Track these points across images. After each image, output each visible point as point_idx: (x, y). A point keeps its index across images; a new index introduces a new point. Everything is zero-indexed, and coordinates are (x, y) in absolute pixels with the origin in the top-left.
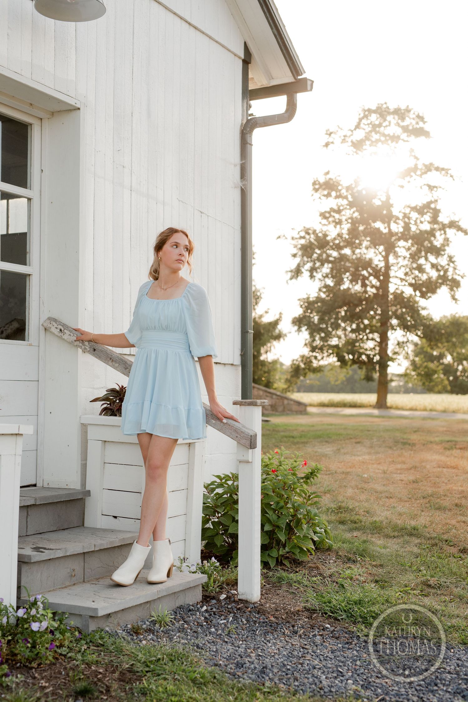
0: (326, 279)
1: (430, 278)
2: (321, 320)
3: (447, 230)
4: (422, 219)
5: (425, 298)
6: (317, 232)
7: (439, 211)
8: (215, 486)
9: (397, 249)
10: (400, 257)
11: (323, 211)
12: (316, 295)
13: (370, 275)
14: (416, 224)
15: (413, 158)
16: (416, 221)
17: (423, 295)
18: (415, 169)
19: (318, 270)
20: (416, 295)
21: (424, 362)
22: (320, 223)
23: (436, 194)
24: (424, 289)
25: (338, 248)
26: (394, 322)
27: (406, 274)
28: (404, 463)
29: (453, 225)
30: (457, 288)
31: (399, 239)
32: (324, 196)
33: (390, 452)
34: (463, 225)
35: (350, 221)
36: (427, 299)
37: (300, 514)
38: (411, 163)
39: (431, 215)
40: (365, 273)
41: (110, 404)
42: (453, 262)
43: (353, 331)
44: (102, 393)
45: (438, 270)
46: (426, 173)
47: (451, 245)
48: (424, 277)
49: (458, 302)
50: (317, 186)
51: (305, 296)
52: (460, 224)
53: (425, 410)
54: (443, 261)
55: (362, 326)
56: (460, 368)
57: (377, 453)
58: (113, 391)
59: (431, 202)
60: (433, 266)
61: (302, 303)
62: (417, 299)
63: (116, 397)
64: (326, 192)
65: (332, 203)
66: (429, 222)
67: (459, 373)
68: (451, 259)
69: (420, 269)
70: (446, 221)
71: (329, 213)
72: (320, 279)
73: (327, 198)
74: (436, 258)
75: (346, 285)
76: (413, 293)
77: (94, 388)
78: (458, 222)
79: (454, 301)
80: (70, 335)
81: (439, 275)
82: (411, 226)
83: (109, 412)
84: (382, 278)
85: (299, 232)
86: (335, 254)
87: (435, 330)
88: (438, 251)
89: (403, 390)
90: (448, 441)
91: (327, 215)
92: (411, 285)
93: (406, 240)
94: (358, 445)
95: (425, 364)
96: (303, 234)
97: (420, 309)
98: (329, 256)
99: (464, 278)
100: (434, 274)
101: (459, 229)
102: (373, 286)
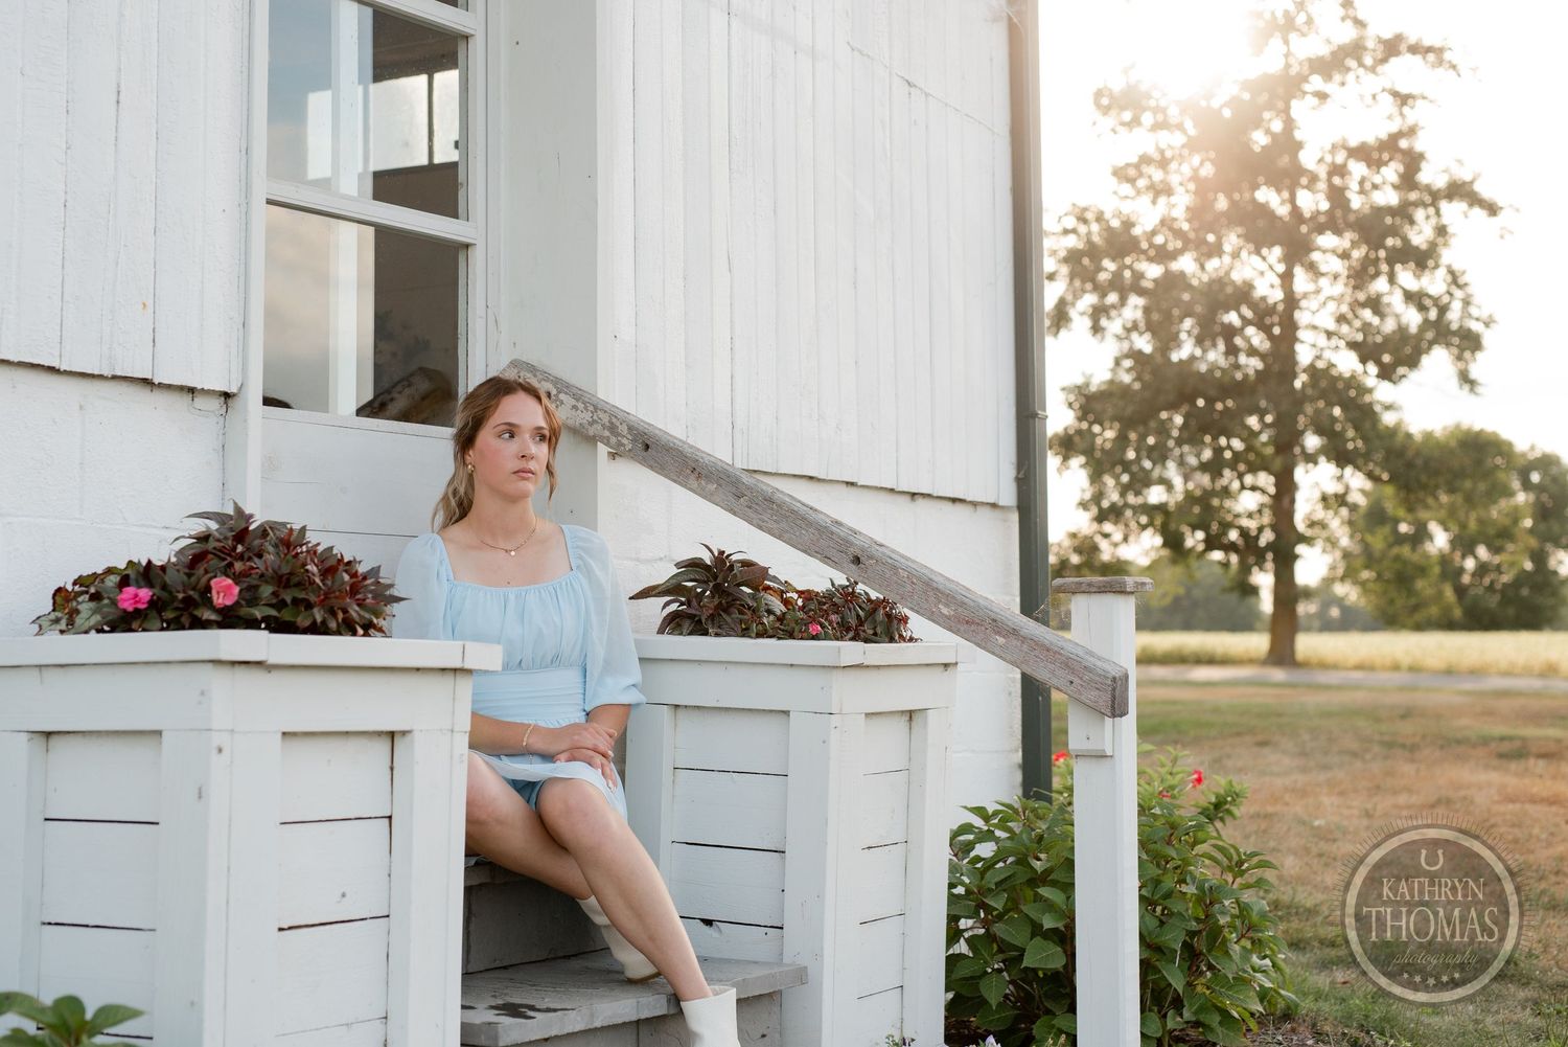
0: (1134, 336)
1: (1402, 330)
2: (1122, 440)
3: (1444, 205)
4: (1377, 179)
5: (1390, 380)
6: (1107, 216)
7: (1421, 156)
8: (971, 837)
9: (1316, 256)
10: (1323, 275)
11: (1122, 164)
12: (1108, 376)
13: (1246, 322)
14: (1362, 192)
15: (1349, 23)
16: (1362, 182)
17: (1386, 374)
18: (1356, 50)
19: (1113, 313)
20: (1365, 372)
21: (1390, 546)
22: (1115, 193)
23: (1412, 115)
24: (1386, 358)
25: (1163, 255)
26: (1312, 441)
27: (1341, 319)
28: (1410, 791)
29: (1459, 191)
30: (1473, 352)
31: (1321, 230)
32: (1123, 124)
33: (1358, 764)
34: (1482, 189)
35: (1192, 186)
36: (1394, 383)
37: (1223, 913)
38: (1346, 34)
39: (1401, 169)
40: (1232, 318)
41: (689, 603)
42: (1460, 287)
43: (1204, 467)
44: (664, 573)
45: (1422, 308)
46: (1384, 60)
47: (1453, 241)
48: (1389, 326)
49: (1479, 389)
50: (1107, 102)
51: (1080, 381)
52: (1477, 187)
53: (1396, 667)
54: (1434, 284)
55: (1228, 455)
56: (1470, 564)
57: (1326, 767)
58: (694, 564)
59: (1400, 134)
60: (1411, 297)
61: (1072, 398)
62: (1371, 381)
63: (706, 582)
64: (1127, 116)
65: (1141, 142)
66: (1395, 187)
67: (1466, 579)
68: (1455, 279)
69: (1375, 304)
70: (1440, 182)
71: (1137, 166)
72: (1117, 336)
73: (1131, 130)
74: (1418, 277)
75: (1185, 350)
76: (1359, 368)
77: (638, 560)
78: (1472, 182)
79: (1467, 387)
80: (575, 407)
81: (1426, 321)
82: (1349, 195)
83: (687, 625)
84: (1277, 330)
85: (1060, 218)
86: (1153, 271)
87: (1419, 462)
88: (1422, 259)
89: (1316, 624)
90: (1502, 739)
91: (1132, 172)
92: (1353, 345)
93: (1338, 232)
94: (1266, 750)
95: (1395, 550)
96: (1071, 223)
97: (1377, 408)
98: (1138, 276)
99: (1491, 325)
100: (1413, 318)
101: (1474, 200)
102: (1252, 352)
